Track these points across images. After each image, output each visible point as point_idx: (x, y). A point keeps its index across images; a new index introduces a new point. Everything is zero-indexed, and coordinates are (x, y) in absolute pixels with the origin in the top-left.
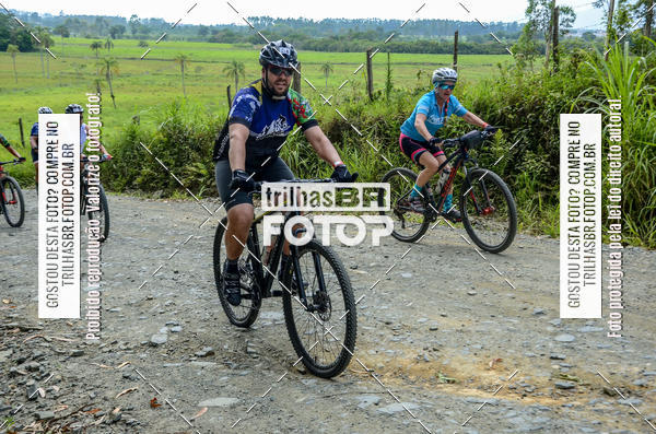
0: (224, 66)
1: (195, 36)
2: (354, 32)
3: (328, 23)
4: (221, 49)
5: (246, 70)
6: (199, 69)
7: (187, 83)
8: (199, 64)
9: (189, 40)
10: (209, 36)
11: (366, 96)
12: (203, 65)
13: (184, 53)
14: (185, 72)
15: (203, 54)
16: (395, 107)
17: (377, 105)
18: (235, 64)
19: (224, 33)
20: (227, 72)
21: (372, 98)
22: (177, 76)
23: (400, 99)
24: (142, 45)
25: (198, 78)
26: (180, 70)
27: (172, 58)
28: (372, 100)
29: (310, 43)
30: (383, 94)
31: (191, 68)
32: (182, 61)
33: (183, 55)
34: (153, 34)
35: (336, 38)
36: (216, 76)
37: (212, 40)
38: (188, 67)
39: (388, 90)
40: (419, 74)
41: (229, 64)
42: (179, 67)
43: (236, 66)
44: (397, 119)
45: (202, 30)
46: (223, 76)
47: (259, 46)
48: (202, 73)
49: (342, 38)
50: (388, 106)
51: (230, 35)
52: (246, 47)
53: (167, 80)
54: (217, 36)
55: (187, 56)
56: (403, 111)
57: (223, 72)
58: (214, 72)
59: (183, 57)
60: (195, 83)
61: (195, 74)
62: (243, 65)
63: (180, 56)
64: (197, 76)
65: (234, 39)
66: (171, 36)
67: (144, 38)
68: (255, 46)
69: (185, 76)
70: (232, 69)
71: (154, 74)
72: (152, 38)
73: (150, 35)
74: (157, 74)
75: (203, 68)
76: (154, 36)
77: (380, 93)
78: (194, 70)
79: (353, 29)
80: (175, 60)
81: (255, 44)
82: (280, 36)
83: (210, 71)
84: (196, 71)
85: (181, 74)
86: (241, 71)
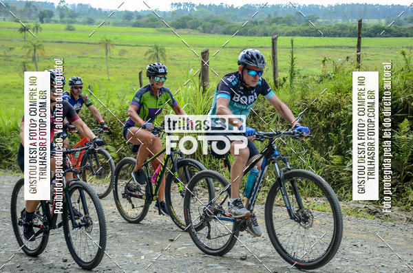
0: (146, 49)
1: (121, 21)
2: (273, 17)
3: (247, 9)
4: (145, 33)
5: (167, 54)
6: (123, 52)
7: (112, 65)
8: (123, 48)
9: (115, 24)
10: (134, 21)
11: (272, 82)
12: (127, 48)
13: (109, 37)
14: (109, 55)
15: (127, 38)
17: (281, 92)
18: (157, 48)
19: (148, 18)
20: (150, 55)
22: (102, 58)
23: (304, 86)
24: (69, 29)
25: (122, 61)
26: (104, 53)
27: (97, 42)
28: (277, 86)
29: (230, 27)
30: (288, 81)
31: (115, 52)
32: (107, 44)
33: (108, 39)
34: (80, 18)
35: (255, 23)
36: (140, 59)
37: (137, 25)
38: (112, 50)
39: (292, 77)
40: (324, 61)
41: (151, 48)
42: (104, 50)
43: (157, 50)
44: (299, 106)
45: (128, 16)
46: (145, 59)
47: (181, 30)
48: (126, 56)
49: (261, 23)
50: (291, 93)
51: (154, 20)
52: (168, 31)
53: (92, 63)
54: (141, 21)
55: (112, 39)
56: (306, 98)
57: (146, 55)
58: (138, 55)
59: (107, 40)
60: (119, 65)
61: (119, 57)
62: (164, 49)
63: (104, 40)
64: (121, 59)
65: (157, 24)
66: (97, 20)
67: (71, 22)
68: (177, 32)
69: (109, 59)
70: (154, 53)
71: (79, 57)
72: (79, 23)
73: (77, 19)
74: (83, 57)
75: (126, 51)
76: (81, 21)
77: (284, 80)
78: (118, 53)
79: (272, 15)
80: (100, 43)
81: (177, 28)
82: (201, 21)
83: (134, 54)
84: (120, 54)
85: (105, 57)
86: (163, 54)
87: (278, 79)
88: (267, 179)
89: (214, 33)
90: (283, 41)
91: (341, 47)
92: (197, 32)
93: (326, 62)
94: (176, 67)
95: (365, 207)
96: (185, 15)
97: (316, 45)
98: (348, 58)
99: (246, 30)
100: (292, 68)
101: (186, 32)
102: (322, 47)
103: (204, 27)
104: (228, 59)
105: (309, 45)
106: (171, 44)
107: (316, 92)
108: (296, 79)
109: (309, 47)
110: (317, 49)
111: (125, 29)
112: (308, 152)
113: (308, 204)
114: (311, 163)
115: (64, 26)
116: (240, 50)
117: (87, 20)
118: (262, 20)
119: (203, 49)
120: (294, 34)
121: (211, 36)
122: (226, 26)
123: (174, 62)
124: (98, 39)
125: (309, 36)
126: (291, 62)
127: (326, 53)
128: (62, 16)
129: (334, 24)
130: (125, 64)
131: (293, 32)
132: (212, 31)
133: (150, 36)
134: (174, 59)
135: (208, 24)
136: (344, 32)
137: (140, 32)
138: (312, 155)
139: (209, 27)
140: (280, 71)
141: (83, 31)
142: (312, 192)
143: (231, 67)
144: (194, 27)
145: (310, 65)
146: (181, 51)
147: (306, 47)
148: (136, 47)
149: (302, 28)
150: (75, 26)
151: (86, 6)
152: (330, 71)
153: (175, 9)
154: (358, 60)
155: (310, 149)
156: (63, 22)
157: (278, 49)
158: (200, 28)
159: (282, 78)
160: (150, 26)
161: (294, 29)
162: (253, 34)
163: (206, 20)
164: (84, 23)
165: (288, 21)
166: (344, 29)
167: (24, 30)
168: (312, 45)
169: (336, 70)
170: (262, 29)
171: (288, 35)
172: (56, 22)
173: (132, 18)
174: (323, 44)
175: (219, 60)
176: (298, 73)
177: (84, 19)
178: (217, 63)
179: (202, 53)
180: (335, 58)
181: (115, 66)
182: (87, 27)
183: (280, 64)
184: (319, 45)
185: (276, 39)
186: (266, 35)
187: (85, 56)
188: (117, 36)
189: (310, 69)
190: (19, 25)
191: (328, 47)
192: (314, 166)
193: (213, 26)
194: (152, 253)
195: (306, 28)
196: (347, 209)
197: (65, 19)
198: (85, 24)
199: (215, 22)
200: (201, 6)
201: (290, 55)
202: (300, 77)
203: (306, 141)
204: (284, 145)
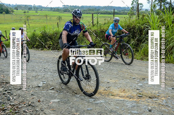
0: (57, 17)
1: (50, 10)
2: (89, 9)
3: (83, 7)
4: (56, 13)
6: (50, 18)
7: (48, 21)
9: (48, 11)
10: (53, 10)
11: (92, 25)
12: (52, 17)
13: (47, 14)
15: (52, 14)
16: (99, 28)
17: (95, 27)
18: (59, 17)
20: (57, 19)
21: (93, 25)
22: (45, 20)
24: (36, 12)
26: (46, 18)
27: (44, 15)
31: (48, 18)
32: (46, 16)
35: (85, 10)
37: (54, 11)
40: (105, 20)
44: (99, 31)
45: (51, 8)
47: (65, 12)
49: (86, 10)
51: (58, 10)
52: (62, 13)
53: (42, 21)
54: (55, 10)
68: (64, 12)
71: (39, 19)
73: (38, 9)
77: (95, 24)
79: (89, 8)
83: (53, 19)
84: (50, 19)
86: (61, 18)
87: (94, 24)
92: (70, 13)
96: (67, 8)
98: (111, 19)
101: (67, 13)
106: (63, 16)
108: (98, 24)
115: (35, 11)
130: (51, 21)
133: (57, 14)
134: (64, 20)
146: (65, 18)
148: (54, 17)
150: (38, 11)
151: (40, 6)
153: (64, 7)
160: (57, 11)
164: (40, 11)
165: (93, 10)
166: (107, 12)
167: (25, 12)
170: (86, 12)
172: (33, 10)
177: (40, 9)
187: (41, 19)
188: (49, 14)
190: (23, 11)
200: (70, 6)
203: (101, 39)
204: (96, 40)
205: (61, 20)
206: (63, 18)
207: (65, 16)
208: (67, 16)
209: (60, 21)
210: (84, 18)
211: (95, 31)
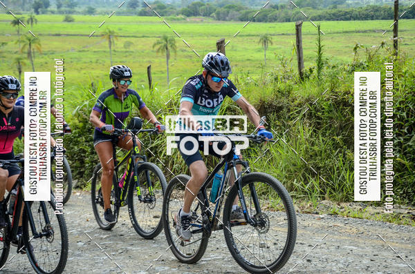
0: (154, 40)
1: (125, 9)
4: (152, 22)
5: (177, 44)
6: (128, 44)
7: (116, 59)
8: (128, 39)
9: (119, 14)
10: (140, 9)
11: (296, 72)
12: (133, 40)
13: (113, 28)
14: (113, 48)
15: (132, 29)
17: (307, 84)
18: (166, 39)
19: (155, 6)
20: (157, 47)
21: (303, 76)
22: (105, 52)
23: (334, 77)
24: (68, 20)
25: (127, 54)
26: (108, 46)
27: (99, 34)
28: (302, 79)
29: (247, 13)
30: (315, 72)
31: (119, 44)
32: (110, 36)
33: (111, 30)
34: (80, 7)
35: (276, 7)
36: (147, 51)
37: (143, 14)
38: (116, 42)
39: (320, 68)
40: (355, 48)
41: (159, 39)
42: (107, 42)
43: (167, 41)
44: (328, 100)
46: (153, 51)
47: (192, 18)
48: (131, 49)
49: (282, 7)
50: (319, 85)
51: (162, 7)
52: (178, 20)
53: (94, 57)
54: (147, 9)
55: (115, 31)
56: (337, 90)
57: (153, 47)
58: (144, 48)
59: (110, 32)
60: (124, 59)
61: (124, 50)
62: (174, 40)
63: (107, 31)
64: (126, 52)
65: (166, 12)
66: (99, 10)
67: (70, 12)
68: (188, 19)
69: (113, 52)
70: (163, 44)
71: (80, 51)
72: (79, 13)
73: (76, 9)
74: (84, 51)
75: (132, 43)
76: (80, 10)
77: (311, 71)
78: (122, 46)
80: (103, 35)
81: (188, 16)
82: (215, 7)
83: (140, 46)
84: (125, 47)
85: (109, 50)
86: (173, 46)
87: (303, 70)
88: (295, 183)
89: (230, 20)
90: (307, 27)
91: (374, 31)
92: (210, 20)
93: (358, 49)
94: (188, 60)
95: (408, 213)
97: (345, 30)
98: (383, 44)
99: (266, 16)
100: (320, 57)
101: (197, 20)
102: (353, 32)
103: (218, 14)
104: (246, 49)
105: (336, 30)
107: (347, 84)
108: (325, 70)
109: (337, 33)
110: (347, 34)
111: (130, 18)
112: (340, 152)
113: (342, 210)
114: (344, 164)
115: (62, 17)
116: (259, 38)
117: (87, 9)
118: (282, 4)
119: (219, 39)
120: (320, 18)
121: (226, 23)
122: (243, 12)
123: (185, 53)
124: (100, 31)
125: (338, 20)
126: (318, 50)
127: (357, 39)
128: (59, 6)
129: (366, 6)
130: (131, 57)
131: (319, 16)
132: (227, 18)
133: (157, 26)
134: (185, 50)
135: (223, 10)
136: (378, 14)
137: (147, 22)
138: (345, 154)
139: (224, 14)
140: (305, 60)
141: (83, 22)
142: (347, 197)
143: (251, 58)
144: (207, 14)
145: (339, 52)
146: (193, 41)
147: (334, 33)
148: (143, 39)
149: (329, 11)
150: (74, 16)
152: (363, 59)
154: (395, 46)
155: (342, 147)
156: (61, 13)
157: (303, 36)
158: (214, 14)
159: (308, 69)
161: (320, 12)
162: (274, 19)
163: (221, 6)
164: (85, 13)
165: (313, 5)
166: (377, 11)
167: (16, 22)
168: (341, 30)
169: (370, 59)
170: (283, 15)
171: (314, 19)
172: (53, 12)
173: (138, 6)
174: (353, 29)
175: (235, 50)
176: (327, 63)
177: (84, 8)
178: (233, 53)
179: (218, 44)
180: (368, 45)
181: (119, 60)
182: (88, 17)
183: (305, 53)
184: (348, 30)
185: (300, 25)
186: (288, 20)
187: (86, 49)
188: (122, 26)
189: (339, 57)
190: (11, 18)
191: (359, 32)
192: (348, 167)
193: (228, 12)
194: (168, 270)
195: (334, 11)
196: (388, 215)
197: (63, 9)
198: (85, 15)
199: (230, 7)
201: (317, 42)
202: (329, 67)
203: (338, 139)
204: (313, 144)
205: (172, 54)
206: (179, 43)
207: (192, 35)
208: (201, 35)
209: (168, 57)
210: (275, 39)
211: (308, 100)
